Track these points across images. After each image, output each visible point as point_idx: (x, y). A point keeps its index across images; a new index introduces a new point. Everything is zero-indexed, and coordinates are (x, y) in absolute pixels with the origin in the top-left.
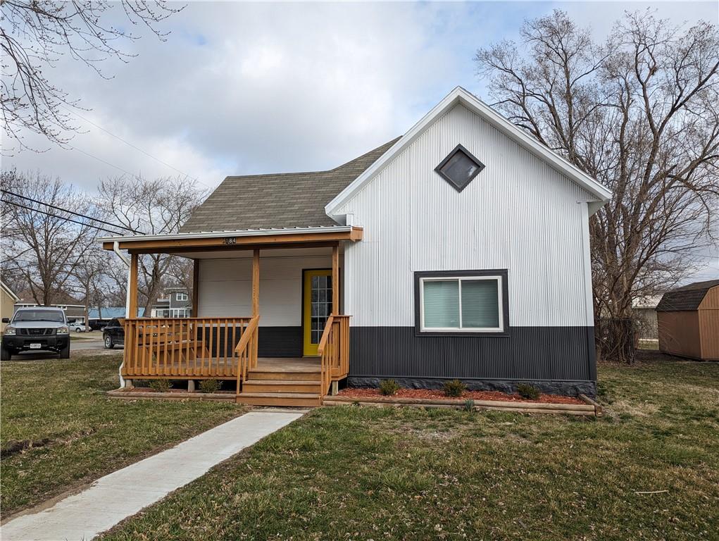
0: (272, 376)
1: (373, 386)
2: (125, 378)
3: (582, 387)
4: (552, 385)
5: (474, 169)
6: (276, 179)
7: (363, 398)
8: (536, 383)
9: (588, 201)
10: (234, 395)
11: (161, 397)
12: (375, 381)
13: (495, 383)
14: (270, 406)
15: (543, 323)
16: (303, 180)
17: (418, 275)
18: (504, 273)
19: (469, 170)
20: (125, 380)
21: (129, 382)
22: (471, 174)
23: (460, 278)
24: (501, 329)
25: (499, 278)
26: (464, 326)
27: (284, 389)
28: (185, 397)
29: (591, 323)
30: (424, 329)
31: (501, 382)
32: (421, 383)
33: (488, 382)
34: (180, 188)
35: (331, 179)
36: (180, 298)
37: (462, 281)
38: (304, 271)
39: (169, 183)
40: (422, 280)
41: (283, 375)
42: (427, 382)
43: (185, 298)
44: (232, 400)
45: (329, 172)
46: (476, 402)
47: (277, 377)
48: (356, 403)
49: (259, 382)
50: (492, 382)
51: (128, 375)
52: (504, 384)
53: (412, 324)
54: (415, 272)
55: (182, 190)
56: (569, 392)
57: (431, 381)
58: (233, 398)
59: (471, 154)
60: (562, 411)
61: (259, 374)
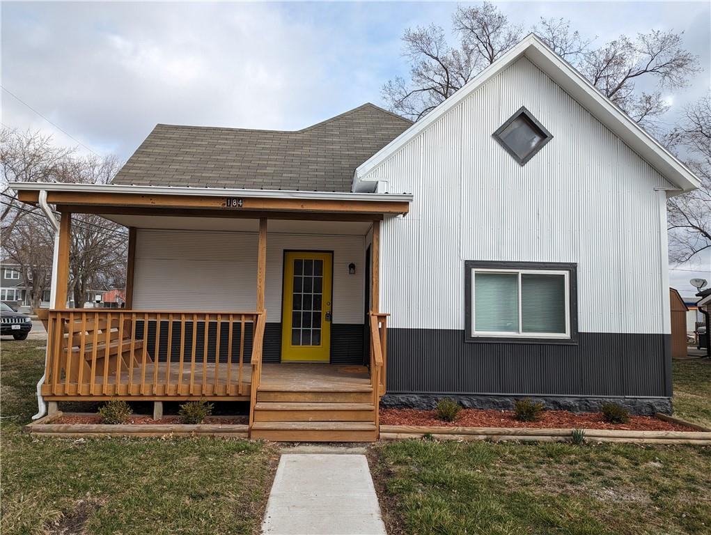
0: (293, 397)
1: (410, 405)
2: (46, 399)
3: (658, 405)
4: (626, 403)
5: (537, 139)
6: (228, 134)
7: (436, 428)
8: (608, 400)
9: (667, 189)
10: (245, 427)
11: (124, 432)
12: (413, 399)
13: (561, 401)
14: (301, 443)
15: (614, 329)
16: (265, 139)
17: (469, 265)
18: (572, 268)
19: (532, 140)
20: (47, 403)
21: (53, 406)
22: (534, 144)
23: (521, 272)
24: (567, 335)
25: (566, 274)
26: (524, 330)
27: (319, 416)
28: (166, 432)
29: (668, 330)
30: (476, 333)
31: (567, 400)
32: (471, 400)
33: (551, 399)
34: (29, 143)
35: (302, 141)
36: (9, 275)
37: (522, 274)
38: (285, 251)
39: (14, 136)
40: (474, 271)
41: (310, 396)
42: (477, 400)
43: (15, 276)
44: (243, 434)
45: (296, 133)
46: (587, 431)
47: (301, 397)
48: (427, 435)
49: (279, 406)
50: (557, 400)
51: (54, 395)
52: (571, 401)
53: (461, 327)
54: (466, 261)
55: (31, 147)
56: (643, 411)
57: (482, 398)
58: (244, 431)
59: (536, 120)
60: (683, 441)
61: (272, 395)
